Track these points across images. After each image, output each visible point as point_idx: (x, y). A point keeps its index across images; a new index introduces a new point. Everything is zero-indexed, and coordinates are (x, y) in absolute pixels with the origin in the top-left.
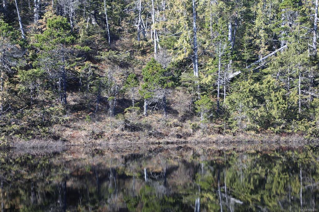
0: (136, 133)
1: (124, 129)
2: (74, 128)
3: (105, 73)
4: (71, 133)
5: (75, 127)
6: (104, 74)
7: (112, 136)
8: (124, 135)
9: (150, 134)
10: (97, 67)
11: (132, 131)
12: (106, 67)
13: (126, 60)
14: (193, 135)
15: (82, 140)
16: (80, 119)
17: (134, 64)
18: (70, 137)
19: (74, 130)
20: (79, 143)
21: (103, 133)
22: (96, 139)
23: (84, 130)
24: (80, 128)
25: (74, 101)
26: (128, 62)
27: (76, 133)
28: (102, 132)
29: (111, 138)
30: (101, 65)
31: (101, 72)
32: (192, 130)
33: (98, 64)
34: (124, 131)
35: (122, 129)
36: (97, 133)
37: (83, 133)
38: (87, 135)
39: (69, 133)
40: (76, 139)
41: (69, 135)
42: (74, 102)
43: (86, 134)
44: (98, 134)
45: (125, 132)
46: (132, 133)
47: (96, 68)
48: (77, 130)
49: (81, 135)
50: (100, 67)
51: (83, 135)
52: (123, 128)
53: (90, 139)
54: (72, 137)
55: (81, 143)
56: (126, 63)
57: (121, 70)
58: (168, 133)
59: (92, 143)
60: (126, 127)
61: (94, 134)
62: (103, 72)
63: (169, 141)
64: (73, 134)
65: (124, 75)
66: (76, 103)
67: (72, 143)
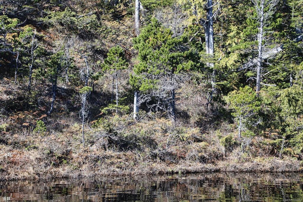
0: (129, 153)
1: (107, 146)
2: (15, 145)
3: (55, 47)
4: (10, 154)
5: (16, 143)
6: (54, 49)
7: (85, 159)
8: (108, 158)
9: (155, 156)
10: (42, 37)
11: (121, 150)
12: (57, 38)
13: (89, 28)
14: (226, 156)
15: (31, 169)
16: (24, 127)
17: (103, 34)
18: (8, 163)
19: (14, 148)
20: (26, 174)
21: (68, 153)
22: (56, 165)
23: (35, 148)
24: (25, 146)
25: (8, 93)
26: (92, 30)
27: (19, 155)
28: (67, 151)
29: (84, 163)
30: (48, 34)
31: (49, 44)
32: (223, 149)
33: (42, 33)
34: (108, 150)
35: (104, 145)
36: (58, 153)
37: (33, 155)
38: (40, 159)
39: (6, 155)
40: (19, 167)
41: (4, 158)
42: (8, 95)
43: (38, 156)
44: (60, 155)
45: (109, 152)
46: (122, 153)
47: (40, 39)
48: (20, 148)
49: (28, 158)
50: (46, 38)
51: (32, 158)
52: (106, 144)
53: (46, 167)
54: (11, 163)
55: (29, 174)
56: (89, 31)
57: (82, 43)
58: (183, 153)
59: (51, 173)
60: (111, 141)
61: (52, 156)
62: (51, 46)
63: (190, 168)
64: (13, 157)
65: (87, 51)
66: (11, 97)
67: (12, 176)
